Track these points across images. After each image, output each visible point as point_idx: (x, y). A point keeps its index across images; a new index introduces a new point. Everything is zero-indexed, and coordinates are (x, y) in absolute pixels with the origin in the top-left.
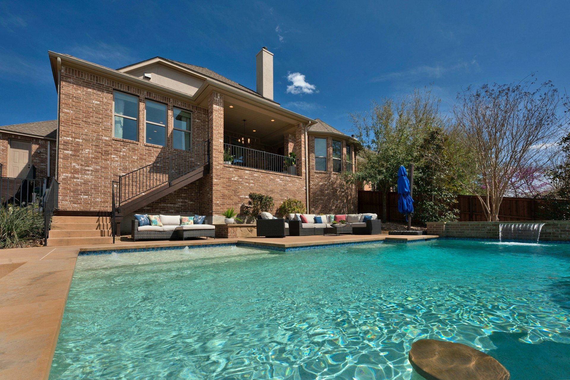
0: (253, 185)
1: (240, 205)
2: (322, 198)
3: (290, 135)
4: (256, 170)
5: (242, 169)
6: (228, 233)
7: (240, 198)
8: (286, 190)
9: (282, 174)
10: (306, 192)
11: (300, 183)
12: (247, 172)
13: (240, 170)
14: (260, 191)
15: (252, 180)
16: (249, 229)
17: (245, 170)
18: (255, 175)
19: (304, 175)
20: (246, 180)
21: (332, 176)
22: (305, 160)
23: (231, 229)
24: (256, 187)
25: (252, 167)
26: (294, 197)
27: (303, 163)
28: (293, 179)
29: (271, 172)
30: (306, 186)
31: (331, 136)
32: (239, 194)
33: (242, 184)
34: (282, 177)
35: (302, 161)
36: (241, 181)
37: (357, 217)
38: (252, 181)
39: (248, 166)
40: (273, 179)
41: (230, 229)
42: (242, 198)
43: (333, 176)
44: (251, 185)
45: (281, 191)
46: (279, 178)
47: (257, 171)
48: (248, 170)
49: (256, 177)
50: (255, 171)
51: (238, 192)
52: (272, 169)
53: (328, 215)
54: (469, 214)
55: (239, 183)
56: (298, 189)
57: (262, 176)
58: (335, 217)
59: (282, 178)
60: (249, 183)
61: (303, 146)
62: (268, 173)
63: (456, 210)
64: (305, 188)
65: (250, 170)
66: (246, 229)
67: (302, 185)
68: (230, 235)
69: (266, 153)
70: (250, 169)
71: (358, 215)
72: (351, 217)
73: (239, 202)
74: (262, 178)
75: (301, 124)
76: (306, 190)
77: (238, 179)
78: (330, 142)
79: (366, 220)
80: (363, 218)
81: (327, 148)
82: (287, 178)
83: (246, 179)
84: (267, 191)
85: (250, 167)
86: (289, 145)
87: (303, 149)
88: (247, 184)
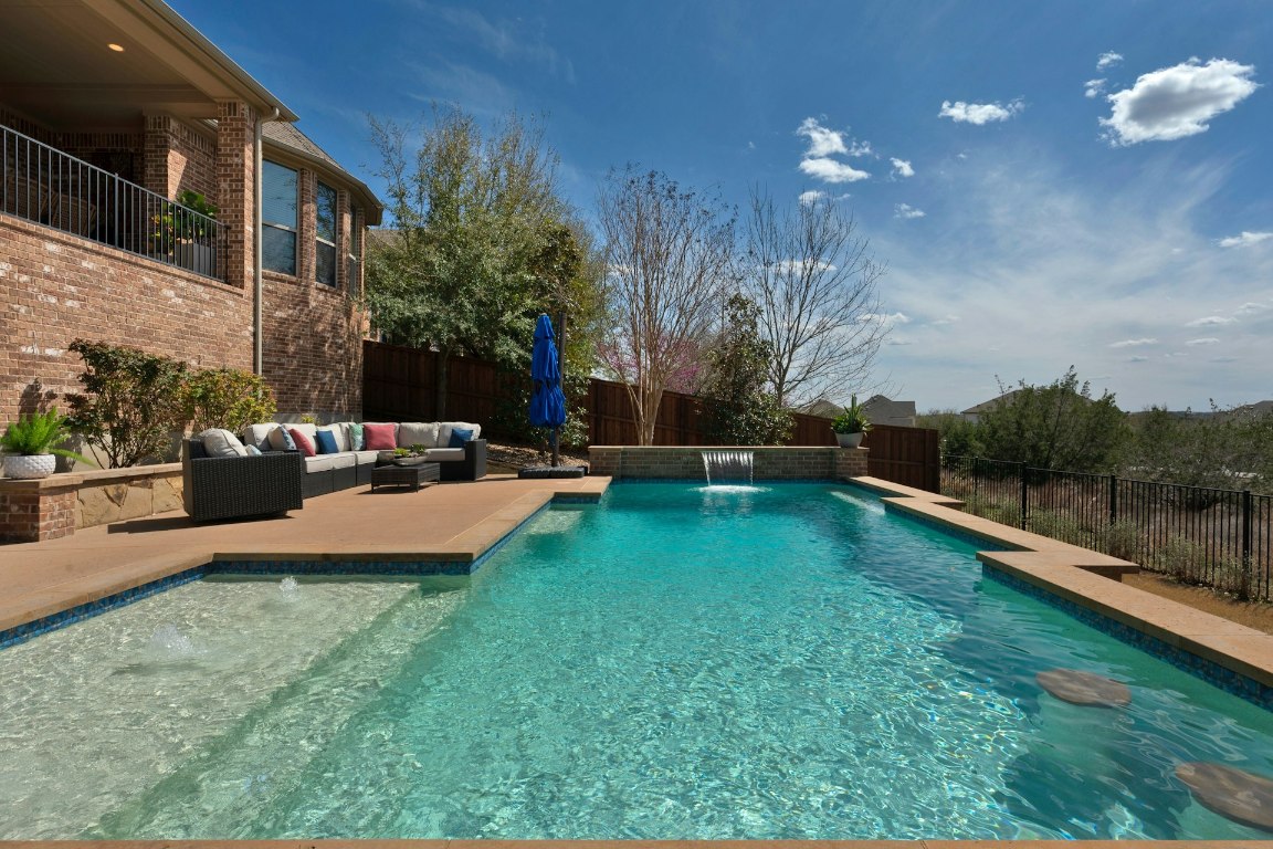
0: (76, 304)
1: (21, 387)
2: (283, 360)
3: (173, 124)
4: (89, 244)
5: (28, 233)
6: (37, 519)
7: (22, 356)
8: (194, 331)
9: (186, 274)
10: (255, 344)
11: (238, 311)
12: (52, 247)
13: (21, 236)
14: (103, 331)
15: (72, 283)
16: (111, 489)
17: (44, 237)
18: (85, 264)
19: (249, 284)
20: (47, 283)
21: (313, 292)
22: (255, 235)
23: (49, 499)
24: (90, 314)
25: (75, 231)
26: (220, 357)
27: (248, 245)
28: (220, 295)
29: (147, 263)
30: (255, 324)
31: (314, 169)
32: (14, 339)
33: (31, 296)
34: (183, 284)
35: (246, 236)
36: (26, 285)
37: (430, 431)
38: (73, 288)
39: (55, 226)
40: (151, 289)
41: (46, 503)
42: (33, 356)
43: (316, 297)
44: (69, 303)
45: (181, 335)
46: (173, 288)
47: (92, 251)
48: (58, 241)
49: (89, 271)
50: (86, 250)
51: (13, 332)
52: (129, 241)
53: (345, 425)
54: (596, 419)
55: (17, 293)
56: (233, 333)
57: (111, 271)
58: (365, 430)
59: (182, 289)
60: (61, 297)
61: (248, 184)
62: (136, 264)
63: (583, 411)
64: (251, 328)
65: (64, 243)
66: (98, 491)
67: (243, 318)
68: (48, 527)
69: (121, 183)
70: (65, 236)
71: (430, 425)
72: (410, 430)
73: (17, 372)
74: (112, 279)
75: (244, 108)
76: (255, 335)
77: (10, 274)
78: (311, 185)
79: (456, 440)
80: (448, 434)
81: (303, 202)
82: (200, 289)
83: (48, 277)
84: (129, 331)
85: (65, 228)
86: (170, 157)
87: (248, 195)
88: (53, 300)
